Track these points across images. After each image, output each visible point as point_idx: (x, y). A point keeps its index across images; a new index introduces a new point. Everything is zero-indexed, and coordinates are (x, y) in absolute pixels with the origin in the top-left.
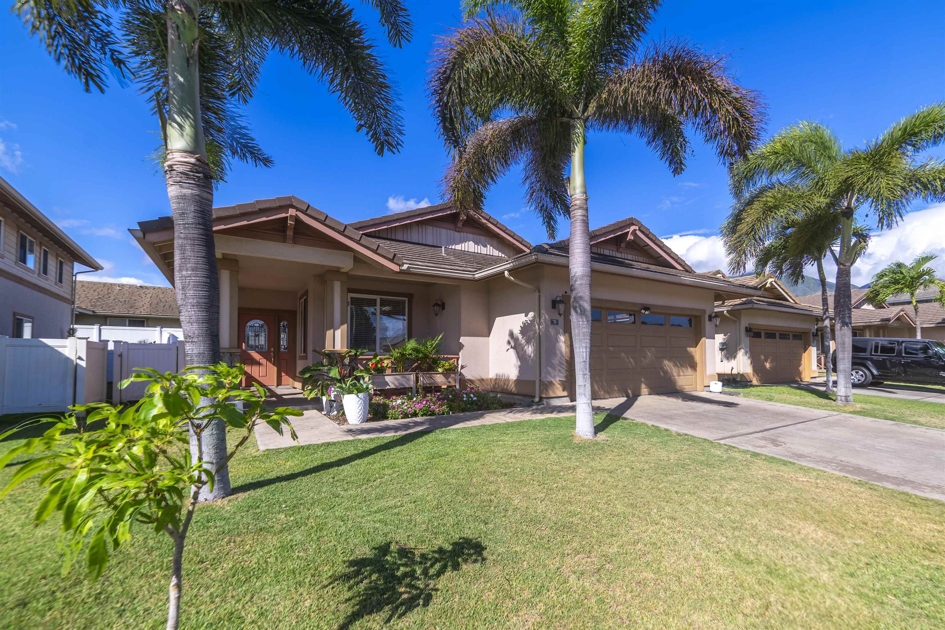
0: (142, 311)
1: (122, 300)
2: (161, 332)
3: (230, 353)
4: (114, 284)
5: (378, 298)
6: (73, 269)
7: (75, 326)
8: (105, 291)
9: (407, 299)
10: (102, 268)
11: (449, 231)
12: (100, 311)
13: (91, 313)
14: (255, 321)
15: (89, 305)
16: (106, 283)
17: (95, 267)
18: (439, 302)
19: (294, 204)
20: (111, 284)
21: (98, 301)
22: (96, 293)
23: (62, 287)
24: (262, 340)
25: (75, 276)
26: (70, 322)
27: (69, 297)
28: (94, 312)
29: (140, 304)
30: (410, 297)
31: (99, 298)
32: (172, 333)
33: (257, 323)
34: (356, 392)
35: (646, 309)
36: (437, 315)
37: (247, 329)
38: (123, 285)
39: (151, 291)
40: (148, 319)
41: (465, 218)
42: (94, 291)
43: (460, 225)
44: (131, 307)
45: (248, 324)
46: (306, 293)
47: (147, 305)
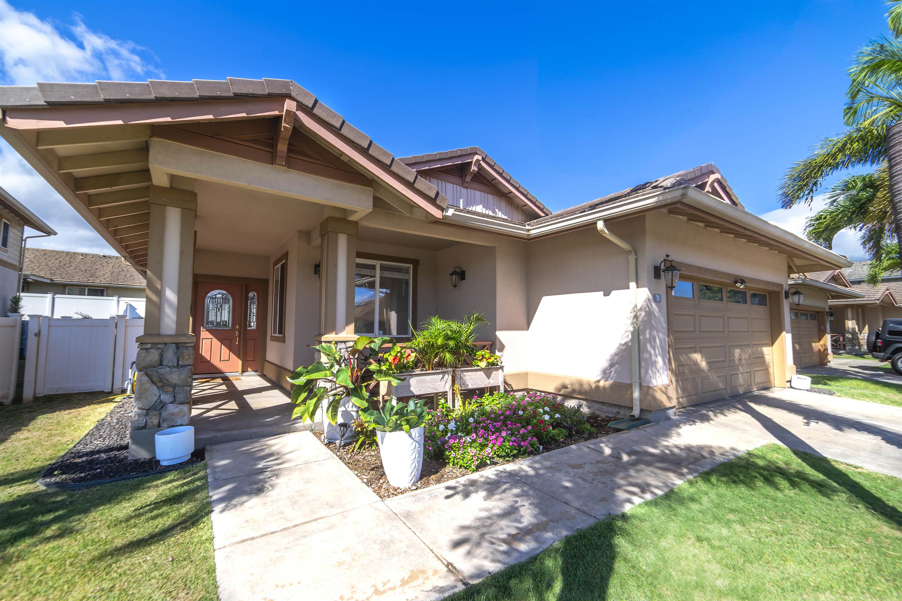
0: (102, 280)
1: (83, 269)
2: (118, 301)
3: (177, 344)
4: (78, 254)
5: (378, 263)
6: (23, 233)
7: (22, 294)
8: (67, 259)
9: (411, 266)
10: (55, 234)
11: (455, 186)
12: (58, 279)
13: (49, 281)
14: (217, 291)
15: (48, 273)
16: (69, 252)
17: (49, 232)
18: (458, 270)
19: (293, 94)
20: (74, 253)
21: (58, 269)
22: (58, 262)
23: (7, 252)
24: (226, 315)
25: (25, 240)
26: (16, 290)
27: (16, 263)
28: (52, 280)
29: (99, 273)
30: (416, 263)
31: (60, 266)
32: (130, 302)
33: (218, 293)
34: (406, 427)
35: (743, 282)
36: (455, 286)
37: (207, 301)
38: (86, 254)
39: (114, 260)
40: (108, 288)
41: (476, 169)
42: (56, 259)
43: (468, 178)
44: (92, 276)
45: (209, 295)
46: (286, 256)
47: (109, 274)
